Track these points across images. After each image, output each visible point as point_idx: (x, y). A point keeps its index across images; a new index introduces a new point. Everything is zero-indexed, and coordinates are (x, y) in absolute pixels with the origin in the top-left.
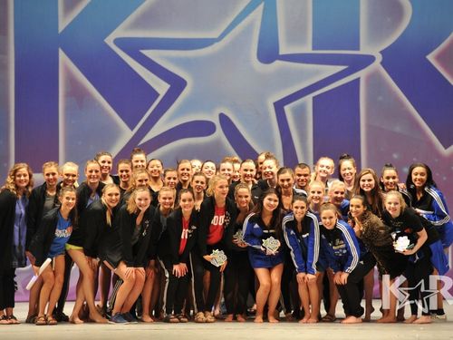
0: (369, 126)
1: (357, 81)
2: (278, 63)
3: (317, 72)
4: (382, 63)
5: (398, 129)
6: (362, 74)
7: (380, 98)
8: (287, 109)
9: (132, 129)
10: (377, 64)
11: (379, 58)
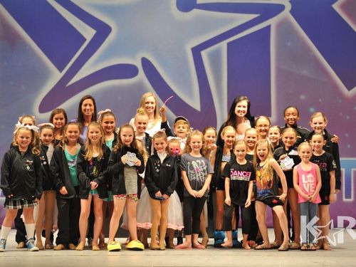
0: (279, 70)
1: (268, 28)
2: (195, 12)
3: (232, 20)
4: (290, 12)
5: (305, 72)
6: (272, 22)
7: (289, 44)
8: (204, 54)
9: (61, 70)
10: (286, 13)
11: (288, 7)
